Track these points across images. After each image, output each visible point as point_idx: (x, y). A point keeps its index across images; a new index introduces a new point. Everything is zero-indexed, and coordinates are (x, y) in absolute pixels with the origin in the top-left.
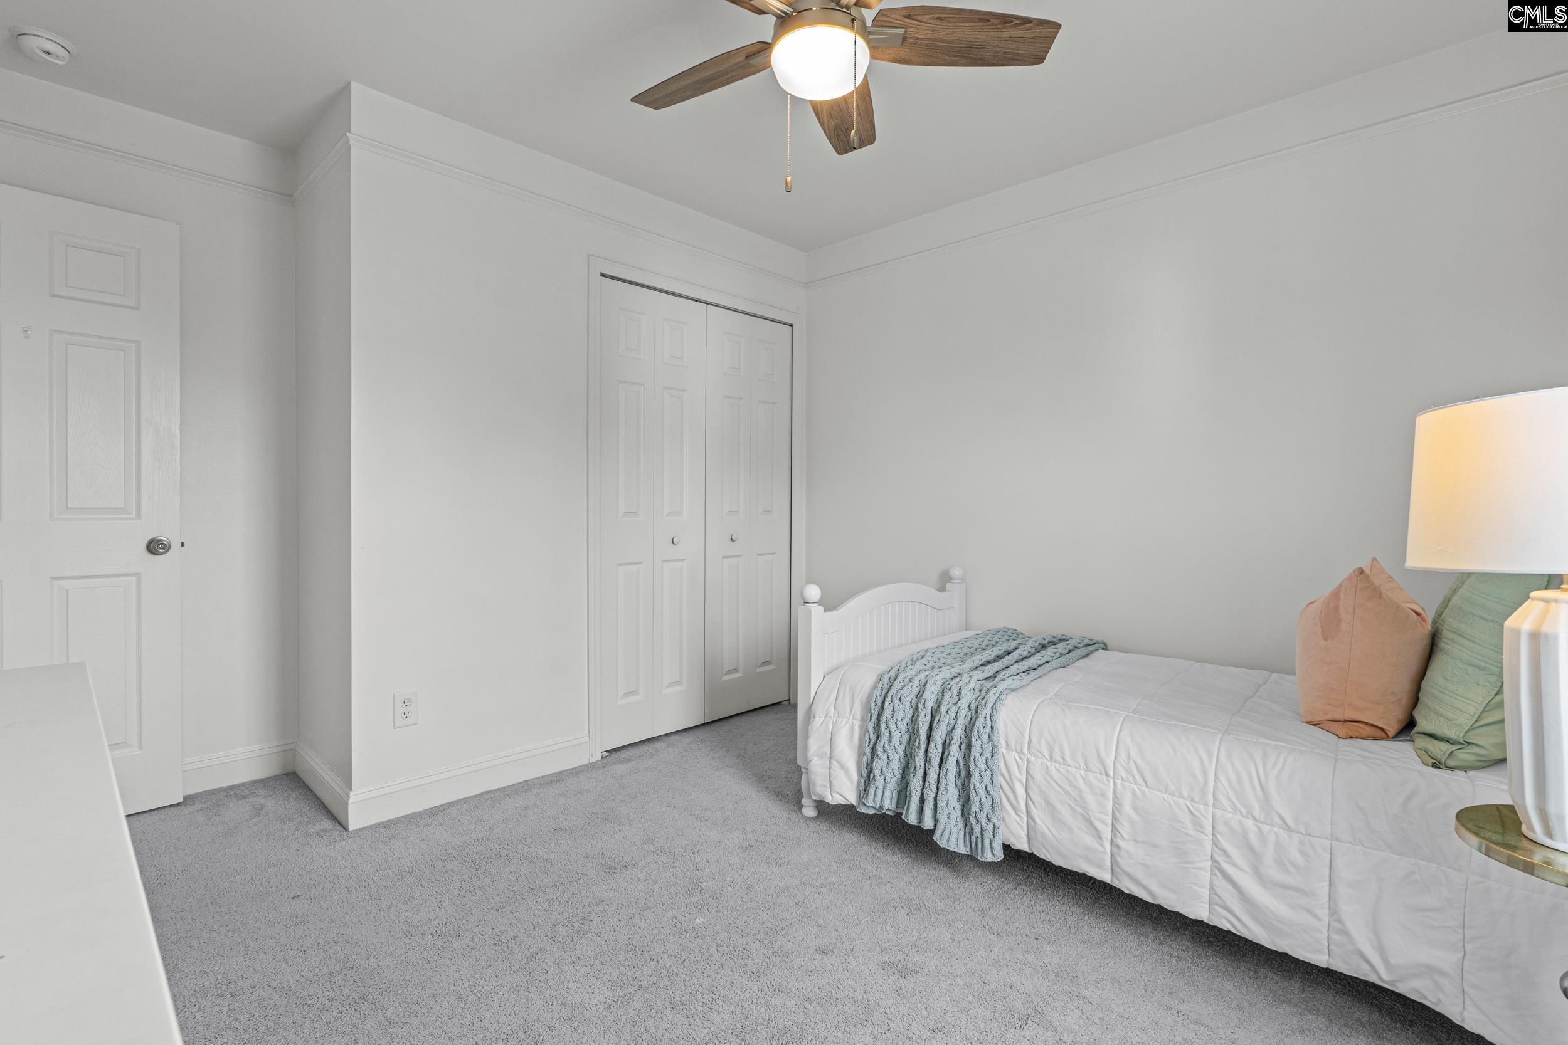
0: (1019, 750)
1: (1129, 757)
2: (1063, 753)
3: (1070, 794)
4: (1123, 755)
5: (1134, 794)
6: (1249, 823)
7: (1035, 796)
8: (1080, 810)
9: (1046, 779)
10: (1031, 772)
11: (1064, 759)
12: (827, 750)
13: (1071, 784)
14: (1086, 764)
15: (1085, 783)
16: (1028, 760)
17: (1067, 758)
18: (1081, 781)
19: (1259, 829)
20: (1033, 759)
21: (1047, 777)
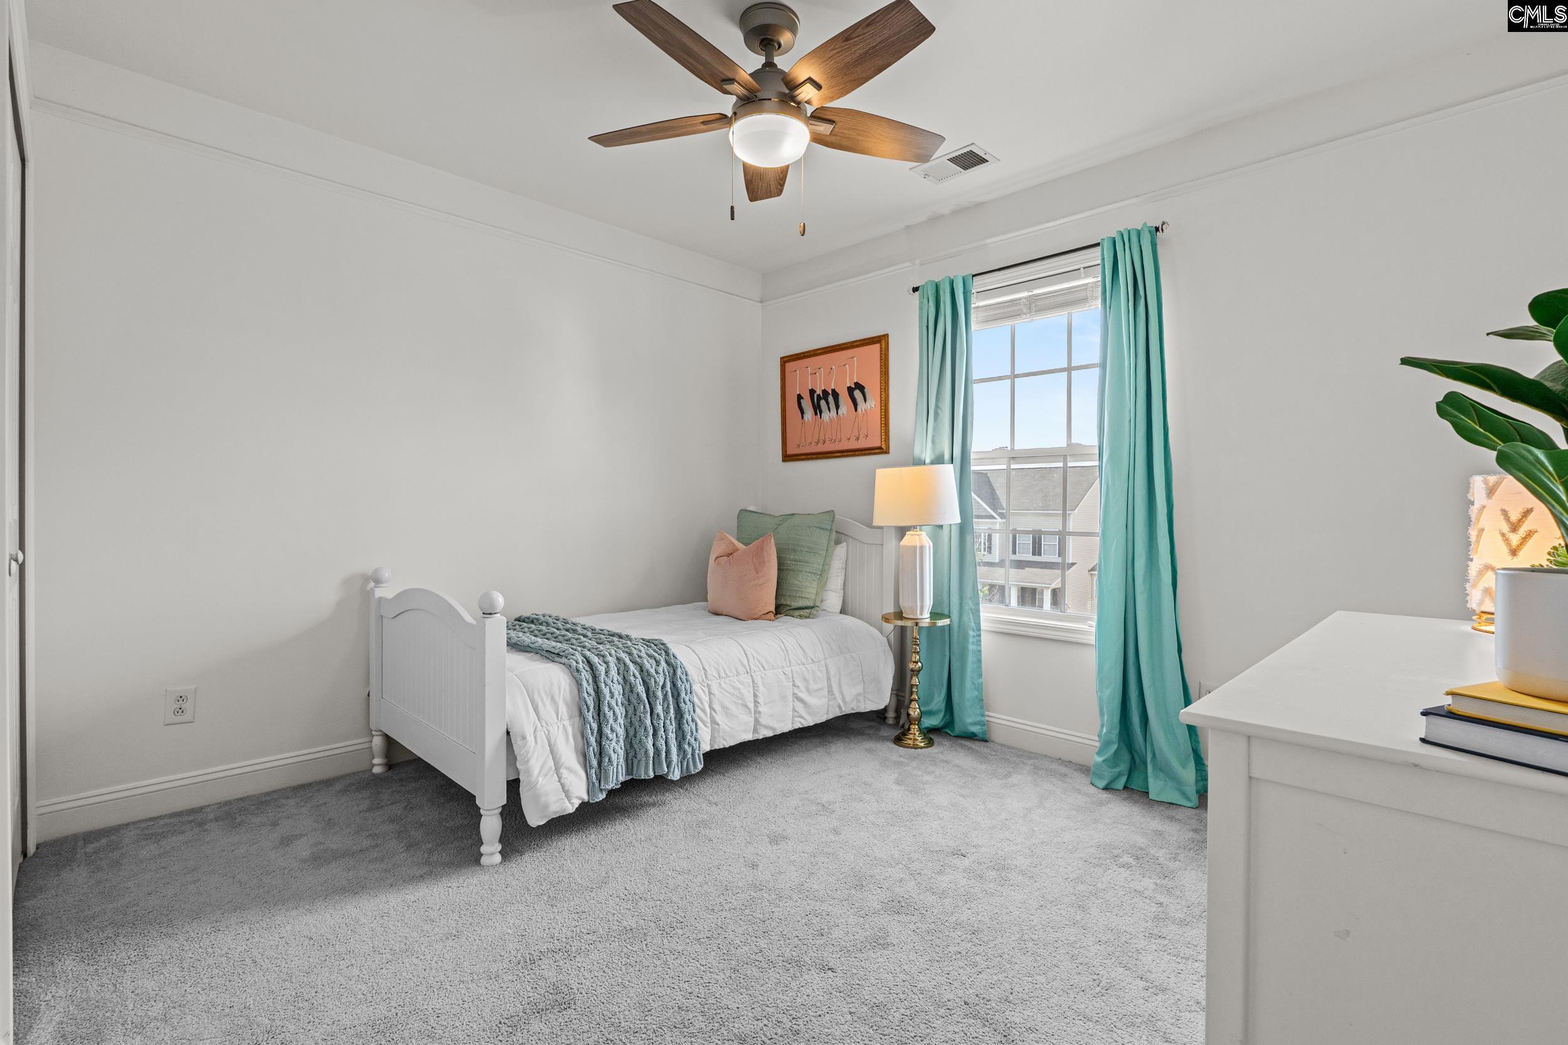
0: (701, 681)
1: (754, 657)
2: (725, 671)
3: (734, 694)
4: (751, 659)
5: (762, 677)
6: (802, 667)
7: (716, 707)
8: (740, 702)
9: (721, 692)
10: (712, 692)
11: (726, 674)
12: (551, 763)
13: (734, 688)
14: (737, 672)
15: (739, 683)
16: (707, 684)
17: (728, 672)
18: (737, 682)
19: (806, 667)
20: (710, 683)
21: (721, 690)
